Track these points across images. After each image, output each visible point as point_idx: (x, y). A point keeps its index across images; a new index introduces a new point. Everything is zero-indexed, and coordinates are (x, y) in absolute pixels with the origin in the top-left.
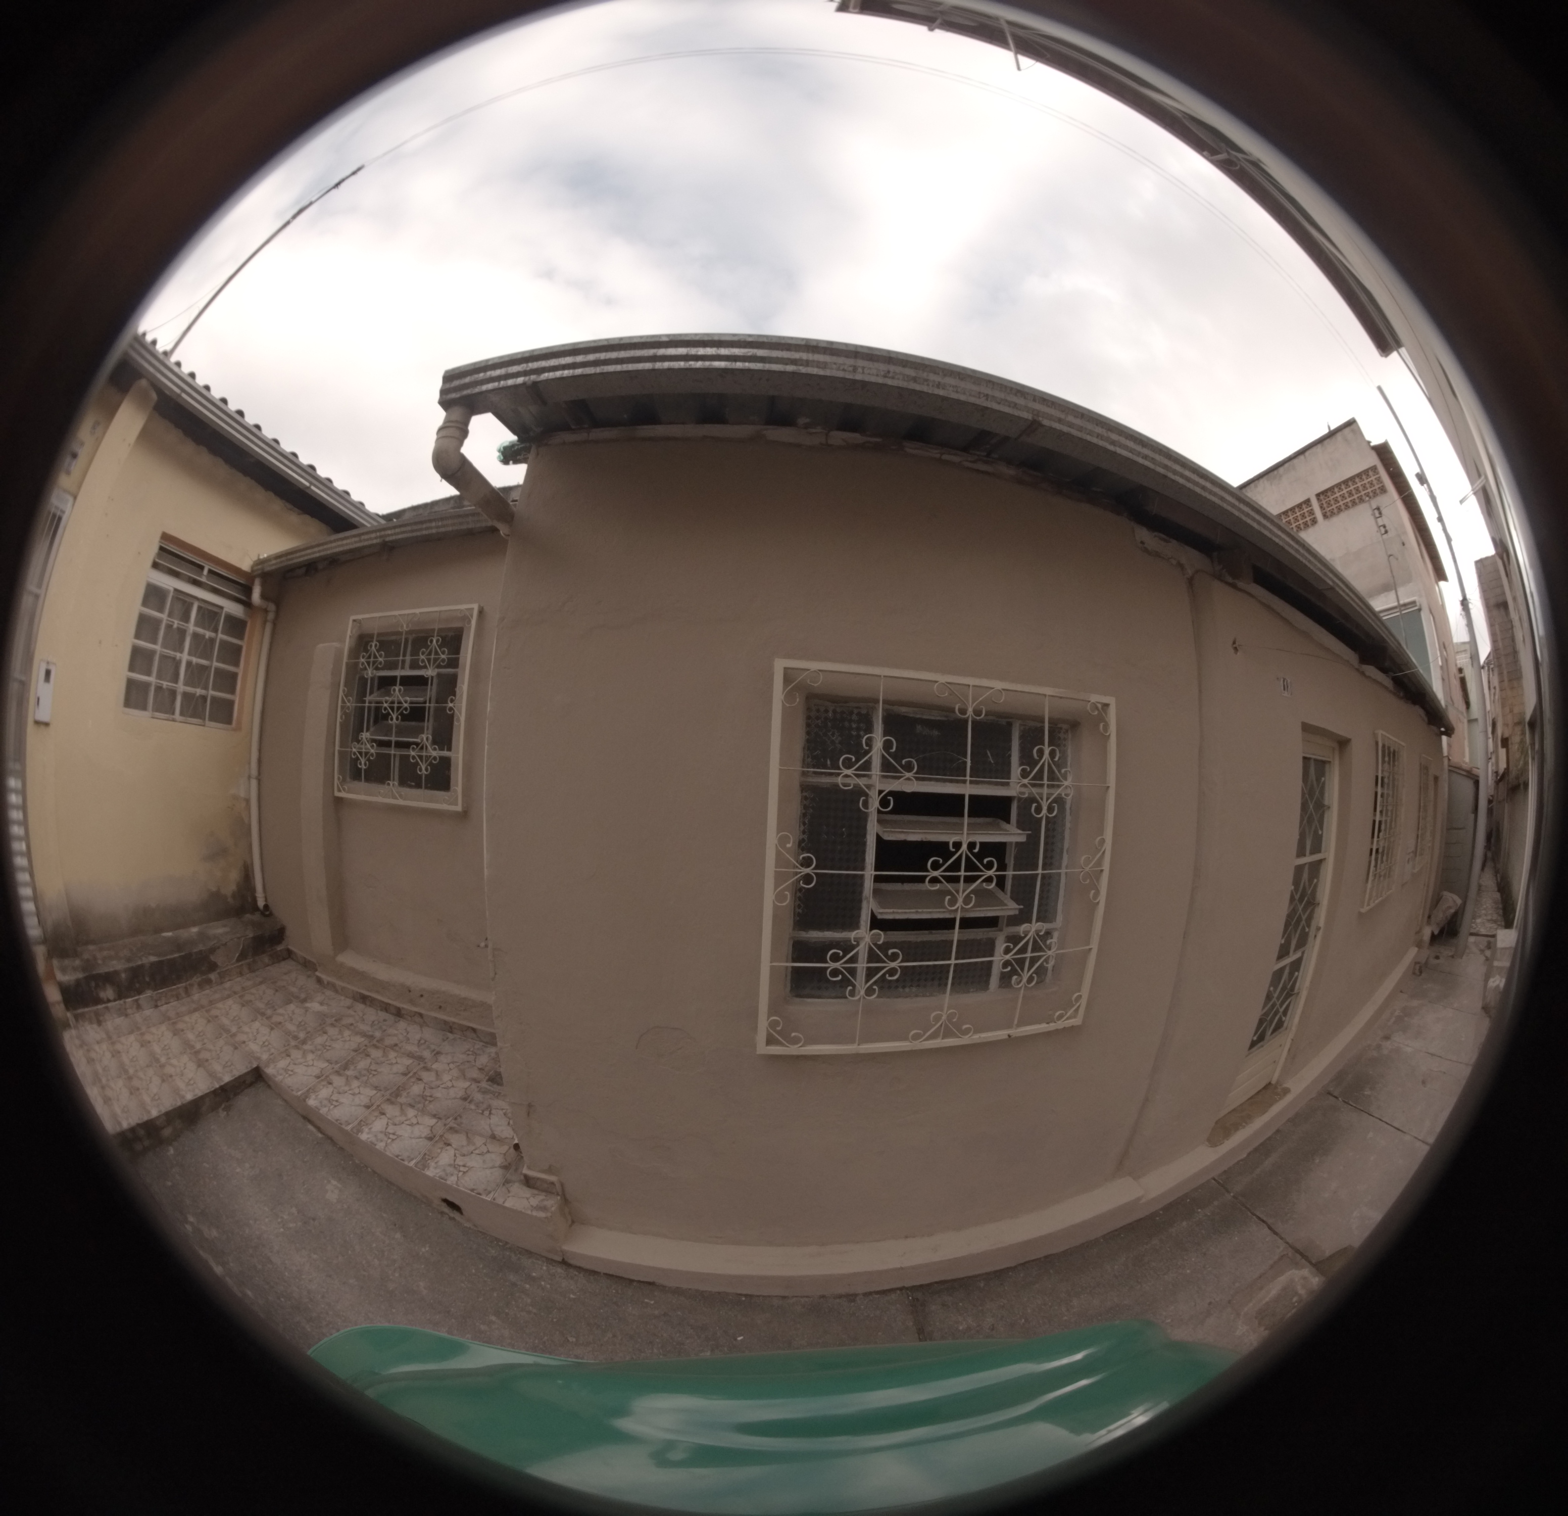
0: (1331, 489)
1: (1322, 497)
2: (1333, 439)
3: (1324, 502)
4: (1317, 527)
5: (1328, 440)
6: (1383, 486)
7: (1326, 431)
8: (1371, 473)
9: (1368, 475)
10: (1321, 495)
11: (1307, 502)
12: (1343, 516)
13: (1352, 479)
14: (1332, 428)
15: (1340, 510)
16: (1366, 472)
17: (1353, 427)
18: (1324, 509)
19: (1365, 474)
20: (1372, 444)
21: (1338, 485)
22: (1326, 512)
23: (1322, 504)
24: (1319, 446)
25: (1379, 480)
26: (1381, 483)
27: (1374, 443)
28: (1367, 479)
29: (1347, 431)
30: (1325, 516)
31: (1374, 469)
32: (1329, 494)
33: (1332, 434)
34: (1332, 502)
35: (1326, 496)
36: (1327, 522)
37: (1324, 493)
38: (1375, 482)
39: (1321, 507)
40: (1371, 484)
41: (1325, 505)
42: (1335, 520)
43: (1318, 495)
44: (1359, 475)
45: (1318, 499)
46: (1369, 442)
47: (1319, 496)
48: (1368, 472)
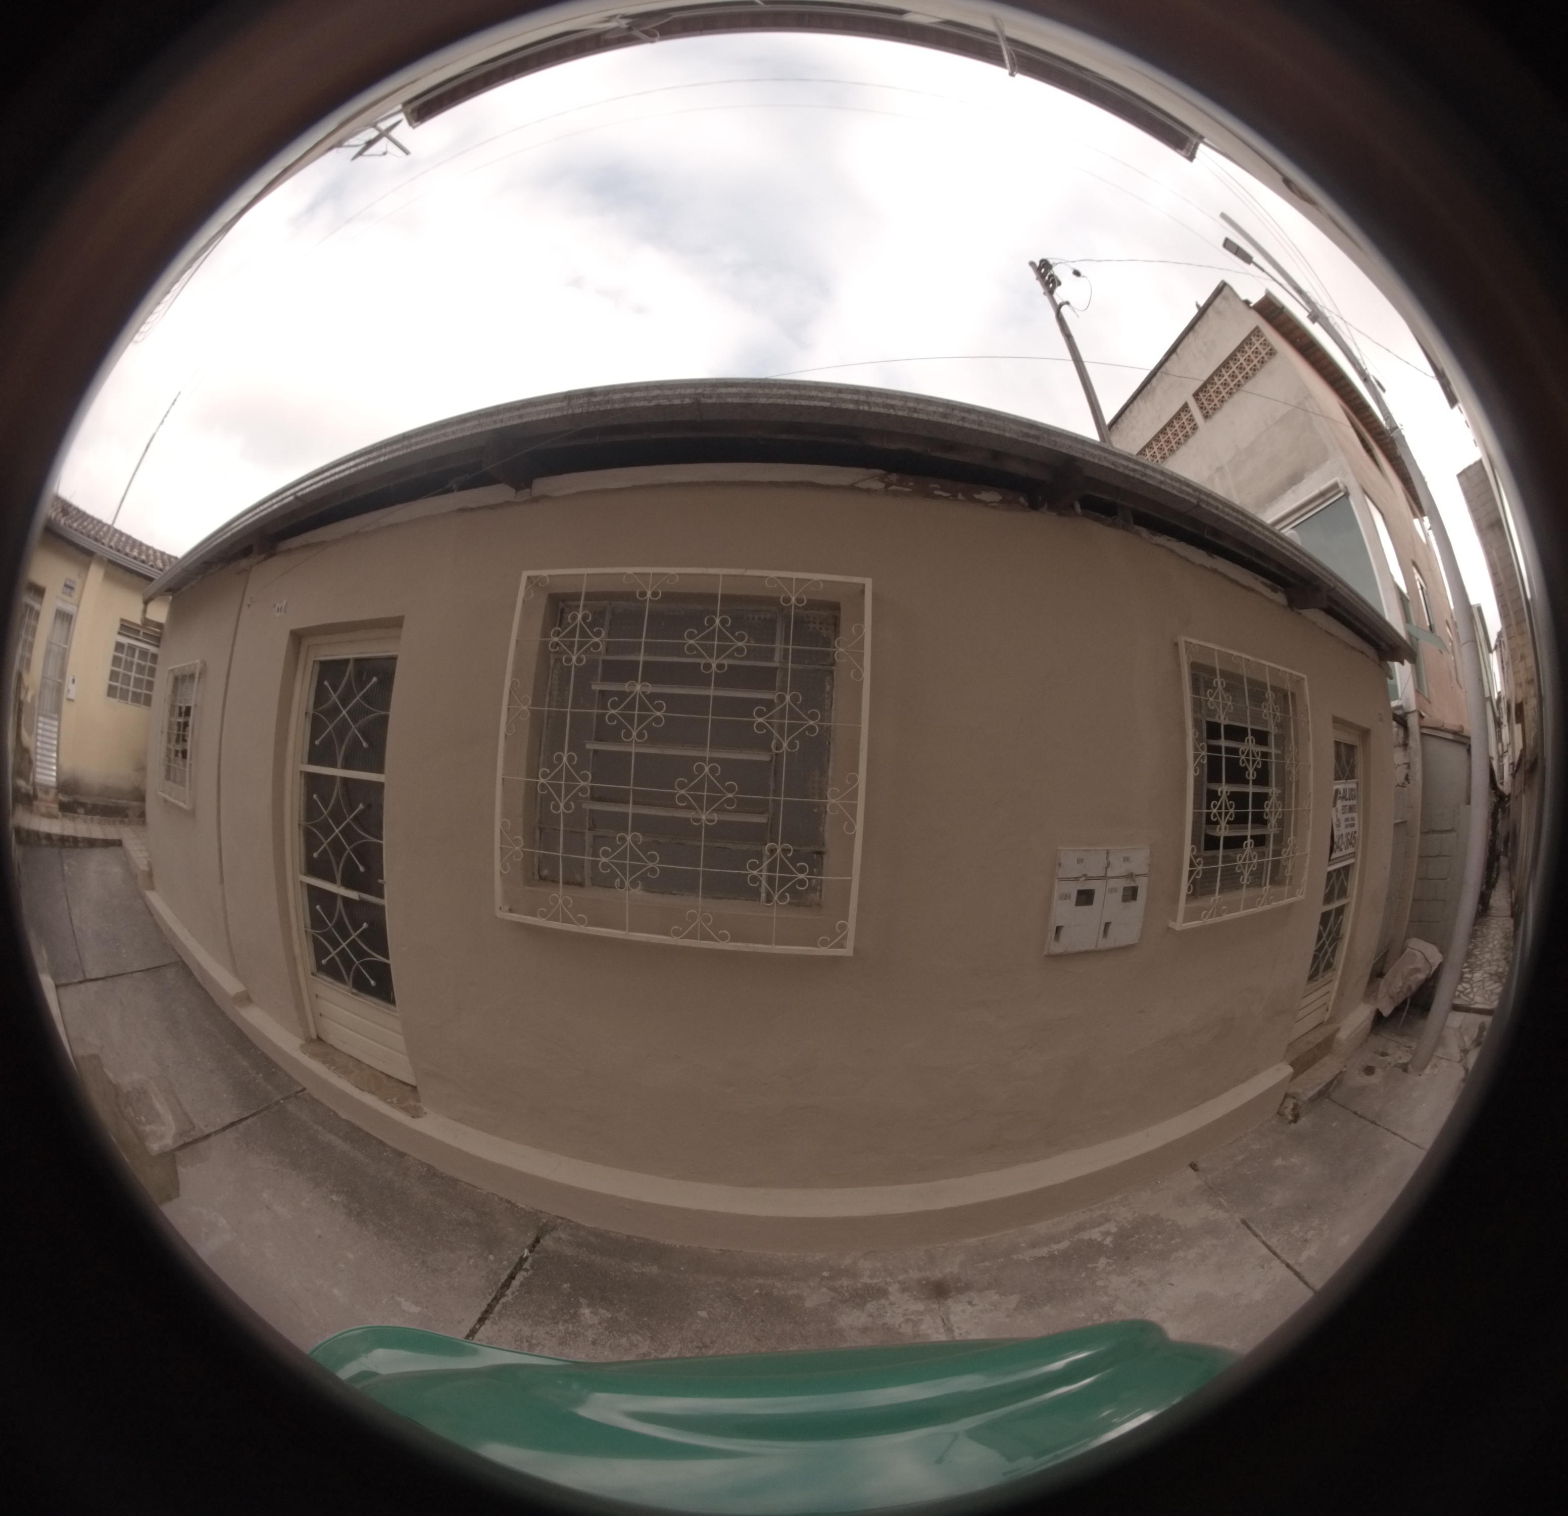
0: (1210, 381)
1: (1201, 395)
2: (1205, 317)
3: (1204, 401)
4: (1198, 434)
5: (1199, 323)
6: (1271, 350)
7: (1194, 312)
8: (1254, 339)
9: (1251, 344)
10: (1200, 394)
11: (1185, 408)
12: (1227, 407)
13: (1233, 357)
14: (1202, 304)
15: (1222, 401)
16: (1247, 341)
17: (1226, 291)
18: (1205, 409)
19: (1247, 344)
20: (1252, 305)
21: (1217, 372)
22: (1208, 412)
23: (1203, 404)
24: (1191, 334)
25: (1265, 343)
26: (1268, 346)
27: (1255, 299)
28: (1250, 348)
29: (1218, 301)
30: (1206, 417)
31: (1256, 332)
32: (1209, 386)
33: (1203, 312)
34: (1213, 396)
35: (1205, 391)
36: (1210, 423)
37: (1203, 388)
38: (1260, 348)
39: (1201, 408)
40: (1256, 352)
41: (1206, 403)
42: (1218, 417)
43: (1196, 395)
44: (1240, 349)
45: (1197, 400)
46: (1247, 303)
47: (1198, 395)
48: (1251, 340)
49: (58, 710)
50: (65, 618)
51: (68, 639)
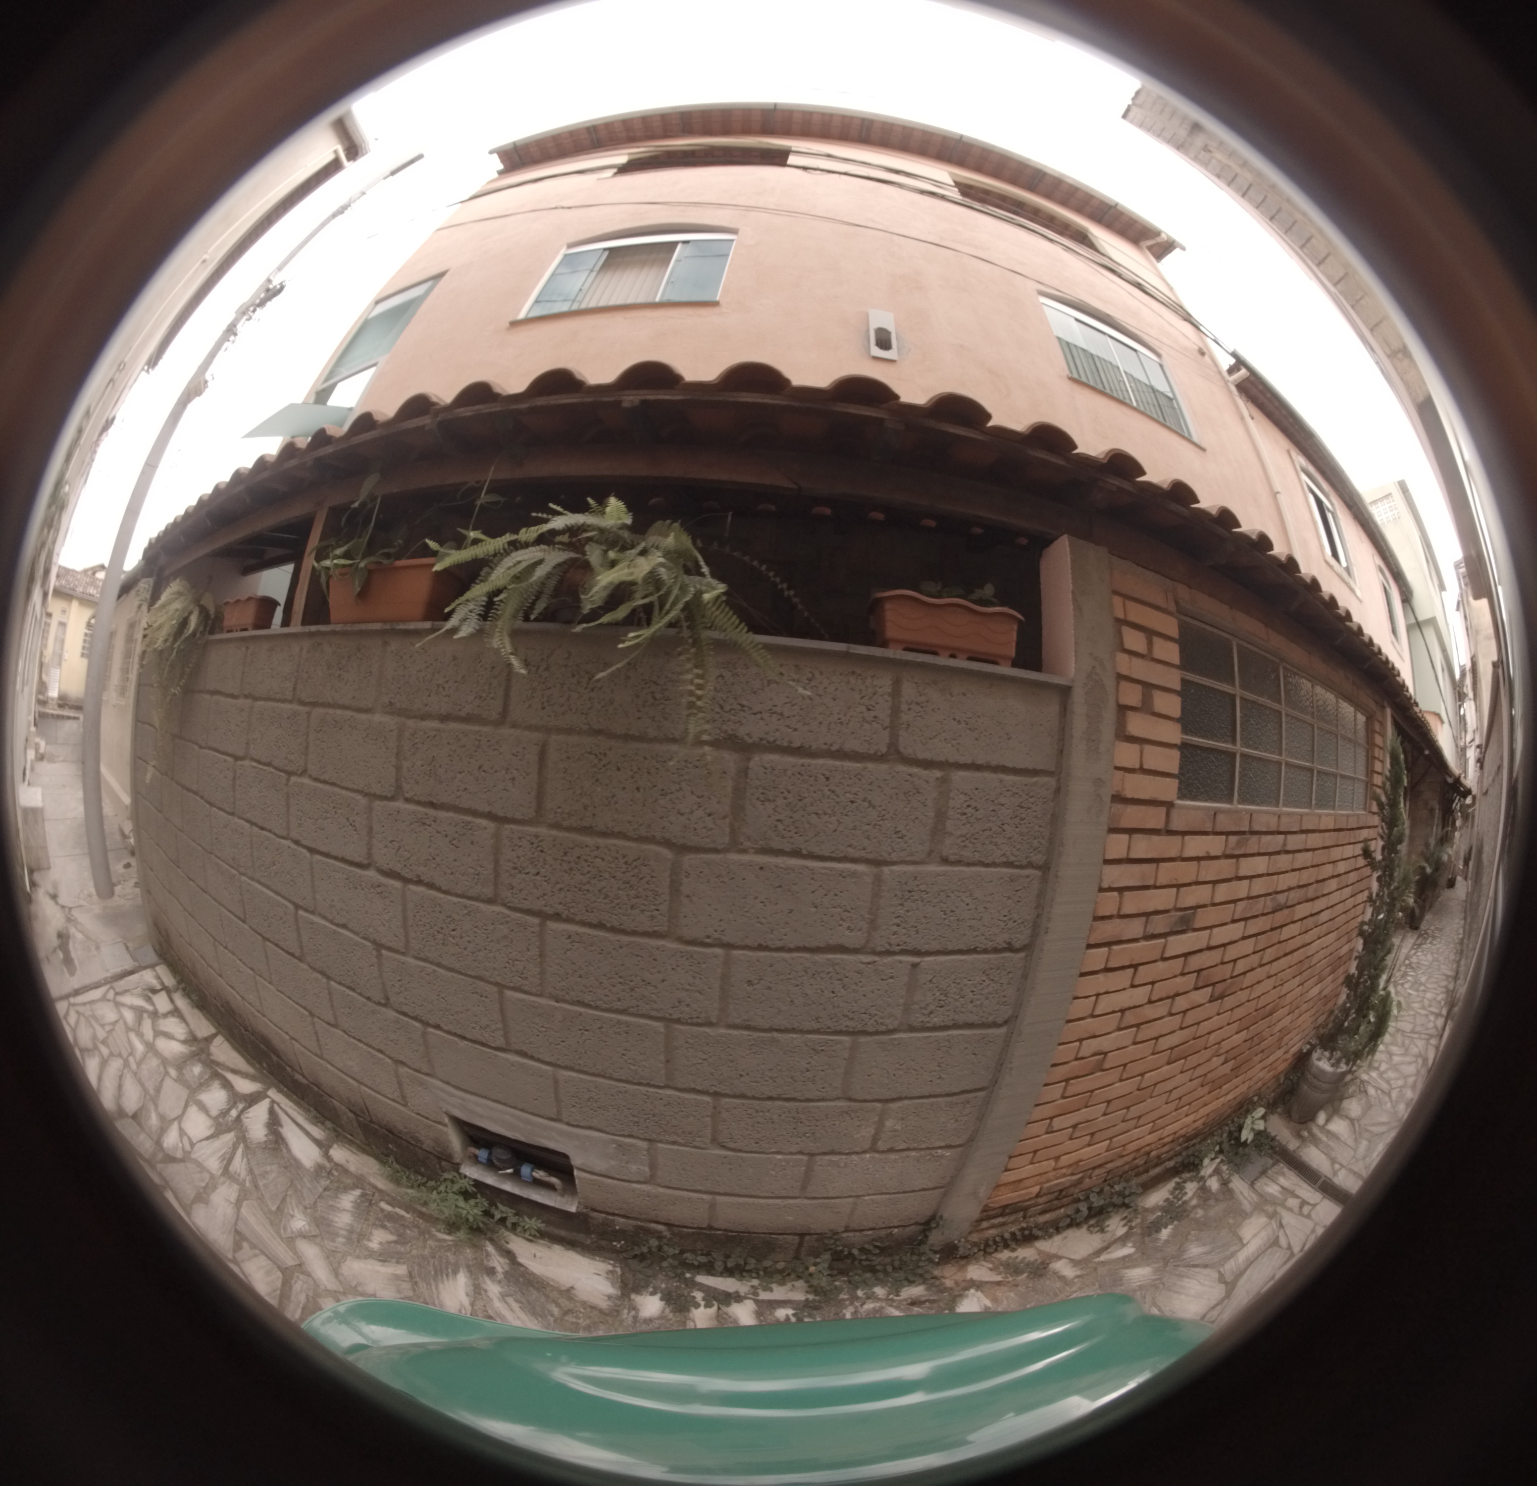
49: (60, 664)
50: (63, 625)
51: (64, 633)
